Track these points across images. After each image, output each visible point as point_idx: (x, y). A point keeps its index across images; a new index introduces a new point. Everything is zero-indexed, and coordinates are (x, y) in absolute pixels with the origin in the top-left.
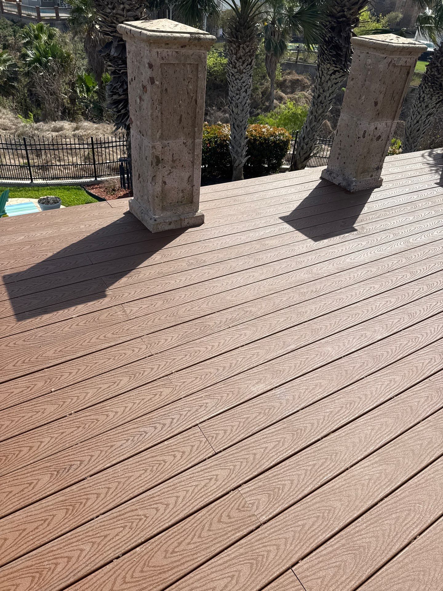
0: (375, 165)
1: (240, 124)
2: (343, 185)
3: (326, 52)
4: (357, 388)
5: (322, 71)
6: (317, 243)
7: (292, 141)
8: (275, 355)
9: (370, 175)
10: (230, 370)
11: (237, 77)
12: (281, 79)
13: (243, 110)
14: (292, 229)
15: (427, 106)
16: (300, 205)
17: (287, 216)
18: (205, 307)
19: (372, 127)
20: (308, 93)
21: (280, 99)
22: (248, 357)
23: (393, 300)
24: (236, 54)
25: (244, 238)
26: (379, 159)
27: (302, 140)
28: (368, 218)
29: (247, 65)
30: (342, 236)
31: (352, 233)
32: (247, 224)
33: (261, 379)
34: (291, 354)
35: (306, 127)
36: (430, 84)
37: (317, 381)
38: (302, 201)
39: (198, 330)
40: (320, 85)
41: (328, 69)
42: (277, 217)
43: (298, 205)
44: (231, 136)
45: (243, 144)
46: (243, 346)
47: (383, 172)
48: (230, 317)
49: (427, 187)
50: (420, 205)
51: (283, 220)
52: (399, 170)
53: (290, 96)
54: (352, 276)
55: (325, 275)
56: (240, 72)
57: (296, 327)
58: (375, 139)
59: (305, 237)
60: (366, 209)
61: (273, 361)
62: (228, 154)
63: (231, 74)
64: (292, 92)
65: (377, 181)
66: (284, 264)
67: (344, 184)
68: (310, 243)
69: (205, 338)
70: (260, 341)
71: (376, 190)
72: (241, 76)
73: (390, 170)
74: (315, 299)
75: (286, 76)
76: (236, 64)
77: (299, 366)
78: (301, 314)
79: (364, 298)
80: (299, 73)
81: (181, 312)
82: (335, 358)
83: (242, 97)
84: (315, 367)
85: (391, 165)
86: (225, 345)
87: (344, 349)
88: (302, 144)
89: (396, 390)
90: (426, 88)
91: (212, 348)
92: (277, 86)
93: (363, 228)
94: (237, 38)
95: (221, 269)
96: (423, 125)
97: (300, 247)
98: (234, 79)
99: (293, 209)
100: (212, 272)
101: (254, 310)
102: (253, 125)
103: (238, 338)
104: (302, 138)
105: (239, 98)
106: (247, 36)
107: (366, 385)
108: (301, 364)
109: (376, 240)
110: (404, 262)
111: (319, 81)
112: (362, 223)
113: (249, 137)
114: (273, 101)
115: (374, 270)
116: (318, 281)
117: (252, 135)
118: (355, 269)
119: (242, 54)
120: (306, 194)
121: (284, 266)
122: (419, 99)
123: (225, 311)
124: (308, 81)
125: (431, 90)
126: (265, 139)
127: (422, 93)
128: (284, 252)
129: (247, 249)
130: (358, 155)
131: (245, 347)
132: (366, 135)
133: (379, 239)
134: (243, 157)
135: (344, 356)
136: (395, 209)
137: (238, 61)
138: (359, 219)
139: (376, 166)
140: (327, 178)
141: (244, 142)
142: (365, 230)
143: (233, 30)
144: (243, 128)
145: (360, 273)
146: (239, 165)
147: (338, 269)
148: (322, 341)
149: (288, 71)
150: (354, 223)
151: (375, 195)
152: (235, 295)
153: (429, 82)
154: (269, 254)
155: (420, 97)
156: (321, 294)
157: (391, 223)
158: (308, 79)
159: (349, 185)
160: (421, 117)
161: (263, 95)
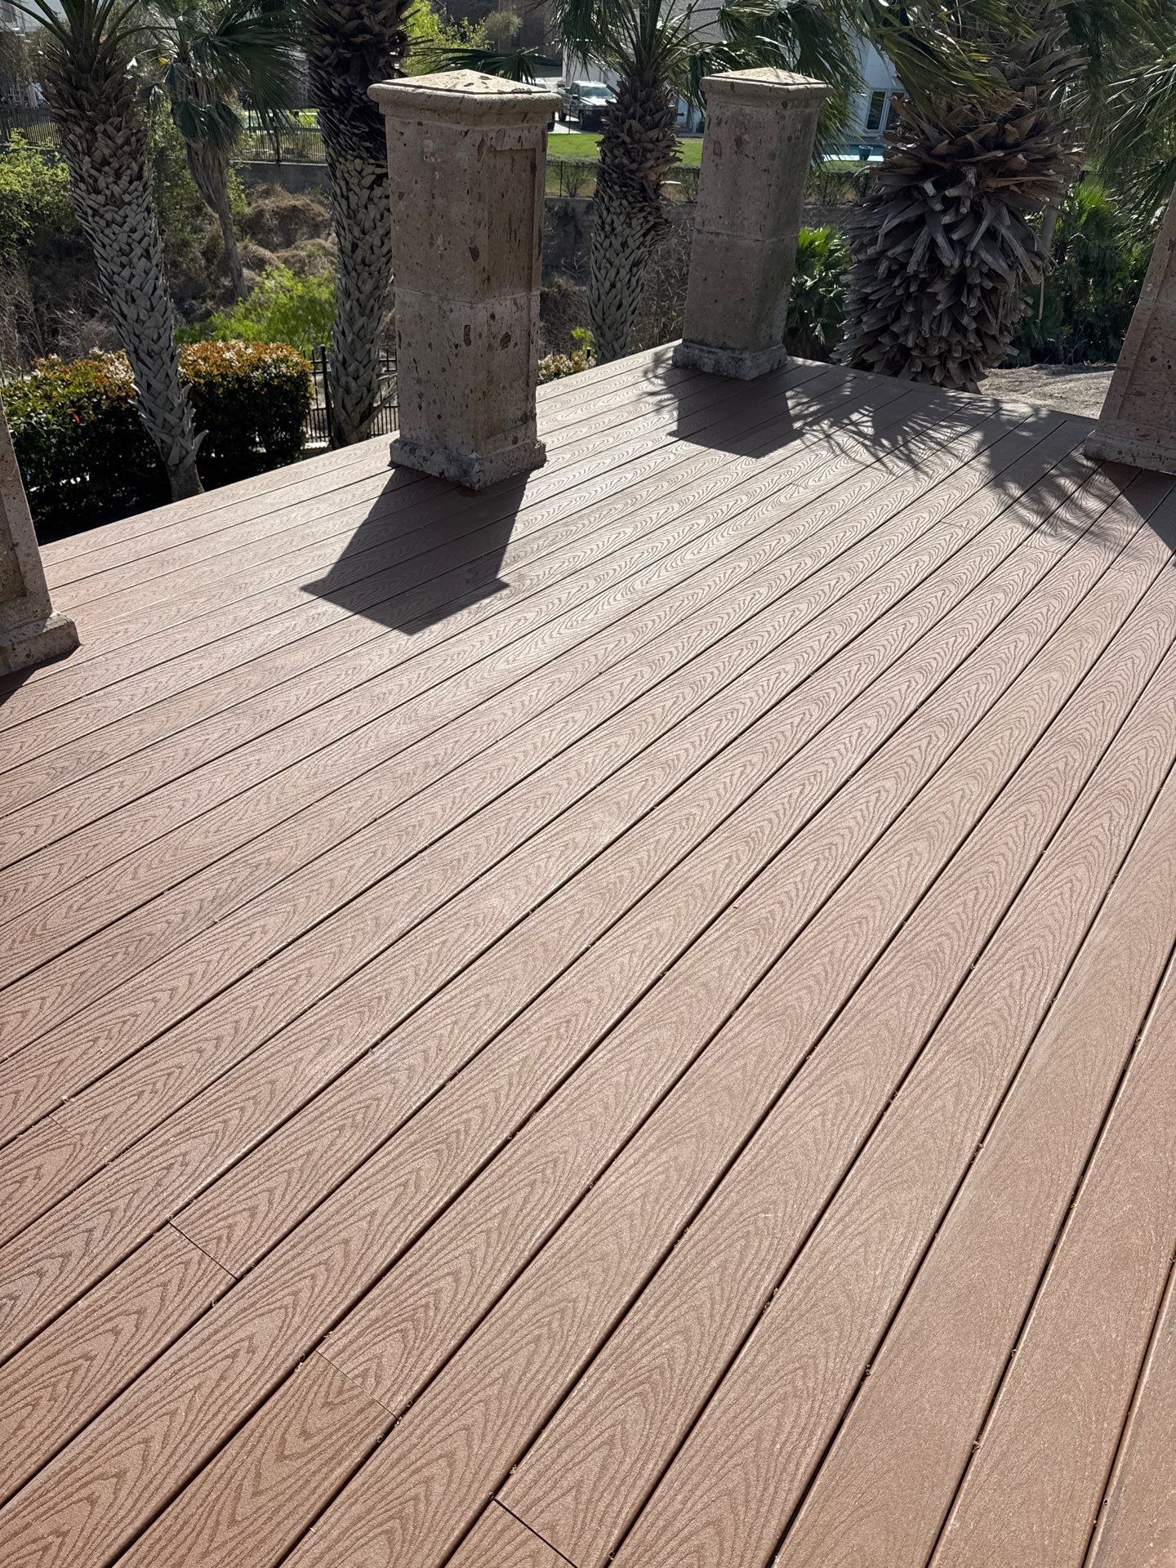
0: (514, 412)
1: (156, 348)
2: (452, 474)
3: (342, 126)
4: (575, 980)
5: (345, 179)
6: (416, 636)
7: (314, 374)
8: (356, 960)
9: (510, 439)
10: (237, 1041)
11: (108, 216)
12: (247, 210)
13: (153, 308)
14: (341, 612)
15: (624, 245)
16: (351, 544)
17: (323, 580)
18: (128, 887)
19: (482, 316)
20: (329, 242)
21: (259, 264)
22: (284, 988)
23: (623, 740)
24: (89, 152)
25: (209, 664)
26: (522, 395)
27: (341, 369)
28: (529, 549)
29: (131, 182)
30: (474, 607)
31: (498, 595)
32: (212, 624)
33: (329, 1039)
34: (401, 943)
35: (343, 333)
36: (617, 188)
37: (478, 994)
38: (353, 533)
39: (119, 957)
40: (349, 217)
41: (360, 173)
42: (295, 589)
43: (346, 545)
44: (136, 383)
45: (177, 402)
46: (264, 962)
47: (542, 425)
48: (210, 894)
49: (650, 446)
50: (644, 494)
51: (312, 592)
52: (580, 415)
53: (284, 253)
54: (518, 704)
55: (451, 716)
56: (117, 203)
57: (400, 871)
58: (497, 343)
59: (379, 628)
60: (519, 529)
61: (356, 977)
62: (141, 434)
63: (90, 212)
64: (288, 243)
65: (533, 451)
66: (338, 711)
67: (452, 472)
68: (400, 642)
69: (145, 975)
70: (311, 934)
71: (534, 475)
72: (121, 212)
73: (559, 418)
74: (438, 785)
75: (260, 202)
76: (96, 180)
77: (426, 971)
78: (407, 834)
79: (554, 753)
80: (294, 190)
81: (55, 921)
82: (513, 922)
83: (139, 271)
84: (466, 960)
85: (559, 405)
86: (208, 976)
87: (530, 891)
88: (343, 379)
89: (665, 955)
90: (610, 198)
91: (171, 998)
92: (243, 231)
93: (521, 577)
94: (80, 106)
95: (158, 765)
96: (626, 293)
97: (374, 655)
98: (102, 223)
99: (335, 558)
100: (129, 780)
101: (276, 855)
102: (196, 346)
103: (244, 944)
104: (338, 365)
105: (132, 276)
106: (107, 98)
107: (595, 965)
108: (429, 962)
109: (557, 601)
110: (630, 642)
111: (345, 208)
112: (517, 566)
113: (193, 379)
114: (240, 275)
115: (567, 676)
116: (437, 735)
117: (198, 374)
118: (521, 683)
119: (107, 152)
120: (362, 514)
121: (340, 717)
122: (603, 228)
123: (191, 883)
124: (322, 210)
125: (624, 202)
126: (239, 380)
127: (605, 213)
128: (332, 680)
129: (224, 691)
130: (467, 391)
131: (268, 964)
132: (472, 337)
133: (564, 597)
134: (189, 436)
135: (533, 910)
136: (589, 515)
137: (99, 171)
138: (507, 557)
139: (520, 414)
140: (407, 463)
141: (179, 397)
142: (528, 582)
143: (63, 86)
144: (166, 357)
145: (536, 693)
146: (182, 459)
147: (480, 693)
148: (473, 887)
149: (262, 188)
150: (497, 569)
151: (536, 487)
152: (213, 829)
153: (615, 183)
154: (294, 692)
155: (603, 223)
156: (451, 767)
157: (586, 552)
158: (321, 203)
159: (466, 473)
160: (617, 273)
161: (208, 261)
